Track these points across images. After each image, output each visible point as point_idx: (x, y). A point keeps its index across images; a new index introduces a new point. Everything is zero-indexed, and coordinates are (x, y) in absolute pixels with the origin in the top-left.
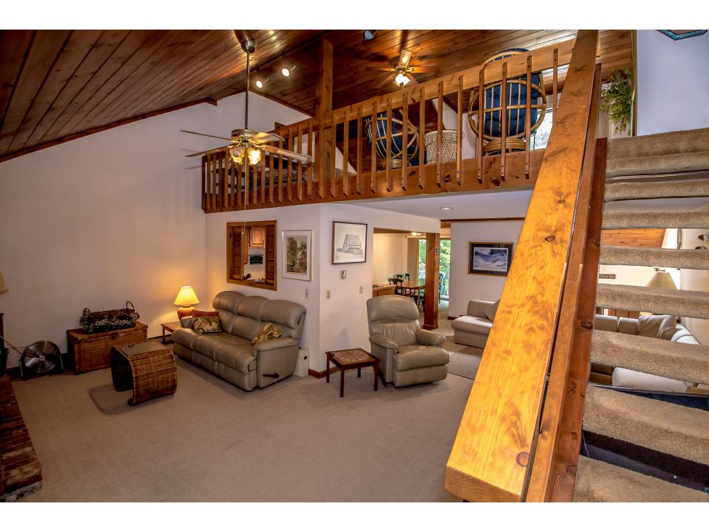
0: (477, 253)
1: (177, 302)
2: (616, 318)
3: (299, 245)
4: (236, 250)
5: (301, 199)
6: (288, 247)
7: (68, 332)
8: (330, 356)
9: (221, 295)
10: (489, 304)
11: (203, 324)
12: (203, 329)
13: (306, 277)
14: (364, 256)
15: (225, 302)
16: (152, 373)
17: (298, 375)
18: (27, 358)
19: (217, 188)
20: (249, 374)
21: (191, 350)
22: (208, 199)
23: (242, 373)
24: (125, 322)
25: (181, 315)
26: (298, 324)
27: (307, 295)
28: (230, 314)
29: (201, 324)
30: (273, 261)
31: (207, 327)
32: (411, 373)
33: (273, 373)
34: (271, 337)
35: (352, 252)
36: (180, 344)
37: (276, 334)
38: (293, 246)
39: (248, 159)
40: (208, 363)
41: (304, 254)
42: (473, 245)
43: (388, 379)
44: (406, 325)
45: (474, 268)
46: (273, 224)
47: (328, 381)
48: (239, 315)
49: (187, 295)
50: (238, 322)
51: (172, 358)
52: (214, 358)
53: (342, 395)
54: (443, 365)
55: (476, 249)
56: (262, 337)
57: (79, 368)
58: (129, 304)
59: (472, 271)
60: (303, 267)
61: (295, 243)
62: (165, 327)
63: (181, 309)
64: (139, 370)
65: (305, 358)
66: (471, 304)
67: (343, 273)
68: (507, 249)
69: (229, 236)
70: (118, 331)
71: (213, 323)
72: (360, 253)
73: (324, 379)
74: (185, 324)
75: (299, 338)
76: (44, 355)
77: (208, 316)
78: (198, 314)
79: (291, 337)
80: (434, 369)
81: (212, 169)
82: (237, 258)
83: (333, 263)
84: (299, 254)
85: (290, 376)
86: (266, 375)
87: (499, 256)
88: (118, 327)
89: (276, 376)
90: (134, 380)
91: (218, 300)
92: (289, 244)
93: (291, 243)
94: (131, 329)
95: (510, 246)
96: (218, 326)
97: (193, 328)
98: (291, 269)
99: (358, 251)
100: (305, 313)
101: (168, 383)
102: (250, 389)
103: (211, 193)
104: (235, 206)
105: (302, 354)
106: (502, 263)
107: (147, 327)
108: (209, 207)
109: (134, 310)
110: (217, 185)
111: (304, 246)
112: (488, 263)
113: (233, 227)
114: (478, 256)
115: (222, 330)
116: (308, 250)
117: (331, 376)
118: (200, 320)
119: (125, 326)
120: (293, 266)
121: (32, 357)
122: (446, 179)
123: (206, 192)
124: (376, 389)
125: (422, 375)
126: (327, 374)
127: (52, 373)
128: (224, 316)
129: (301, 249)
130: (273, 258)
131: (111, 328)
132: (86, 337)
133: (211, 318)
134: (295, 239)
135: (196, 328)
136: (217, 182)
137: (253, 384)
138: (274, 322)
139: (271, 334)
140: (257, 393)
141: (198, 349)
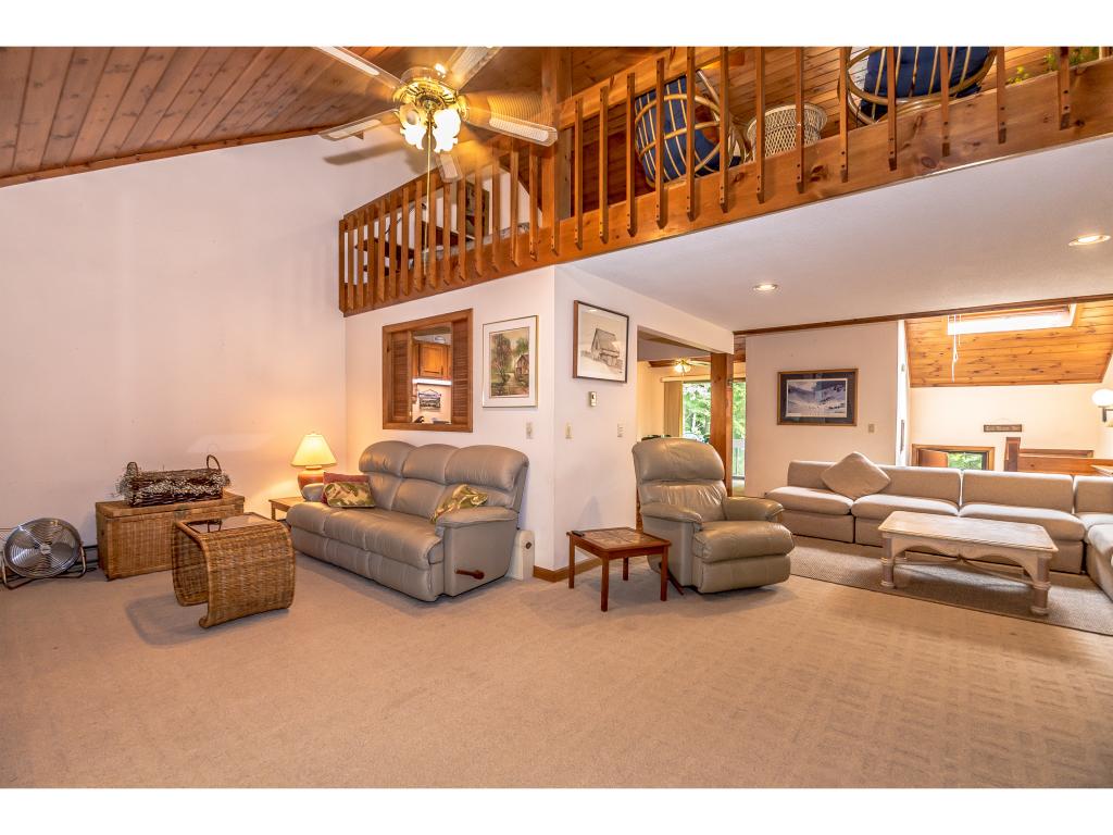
0: (792, 390)
1: (297, 461)
2: (1068, 477)
3: (514, 345)
4: (399, 372)
5: (517, 262)
6: (493, 351)
7: (98, 506)
8: (577, 539)
9: (372, 449)
10: (829, 467)
11: (343, 492)
12: (342, 502)
13: (530, 400)
14: (624, 368)
15: (379, 459)
16: (244, 567)
17: (515, 576)
18: (14, 548)
19: (366, 274)
20: (430, 569)
21: (321, 535)
22: (350, 291)
23: (417, 567)
24: (201, 489)
25: (303, 482)
26: (516, 483)
27: (529, 433)
28: (392, 478)
29: (339, 493)
30: (466, 382)
31: (350, 498)
32: (726, 566)
33: (472, 571)
34: (467, 504)
35: (606, 361)
36: (301, 529)
37: (476, 500)
38: (502, 349)
39: (432, 137)
40: (350, 557)
41: (524, 360)
42: (784, 377)
43: (683, 581)
44: (704, 488)
45: (788, 415)
46: (465, 316)
47: (572, 585)
48: (406, 477)
49: (314, 450)
50: (404, 490)
51: (285, 539)
52: (365, 547)
53: (604, 607)
54: (782, 554)
55: (790, 383)
56: (451, 506)
57: (115, 569)
58: (211, 460)
59: (783, 420)
60: (523, 383)
61: (507, 343)
62: (275, 505)
63: (306, 473)
64: (220, 560)
65: (528, 545)
66: (793, 467)
67: (591, 396)
68: (846, 379)
69: (387, 349)
70: (190, 504)
71: (360, 492)
72: (618, 365)
73: (565, 583)
74: (311, 496)
75: (517, 508)
76: (50, 543)
77: (351, 483)
78: (332, 479)
79: (504, 506)
80: (767, 562)
81: (356, 243)
82: (400, 386)
83: (575, 376)
84: (514, 362)
85: (501, 579)
86: (459, 572)
87: (831, 392)
88: (188, 496)
89: (479, 575)
90: (210, 577)
91: (368, 457)
92: (493, 346)
93: (500, 344)
94: (213, 502)
95: (852, 374)
96: (369, 497)
97: (325, 501)
98: (499, 389)
99: (615, 360)
100: (526, 464)
101: (276, 586)
102: (432, 599)
103: (355, 283)
104: (397, 296)
105: (521, 539)
106: (838, 404)
107: (243, 499)
108: (351, 305)
109: (220, 470)
110: (365, 270)
111: (524, 346)
112: (812, 405)
113: (393, 333)
114: (794, 394)
115: (374, 505)
116: (531, 352)
117: (576, 577)
118: (337, 487)
119: (202, 496)
120: (503, 384)
121: (24, 548)
122: (814, 175)
123: (346, 281)
124: (664, 597)
125: (747, 571)
126: (570, 574)
127: (63, 575)
128: (379, 483)
129: (518, 352)
130: (466, 376)
131: (177, 498)
132: (129, 511)
133: (357, 485)
134: (506, 336)
135: (329, 499)
136: (366, 263)
137: (437, 590)
138: (469, 483)
139: (468, 500)
140: (447, 606)
141: (335, 533)
